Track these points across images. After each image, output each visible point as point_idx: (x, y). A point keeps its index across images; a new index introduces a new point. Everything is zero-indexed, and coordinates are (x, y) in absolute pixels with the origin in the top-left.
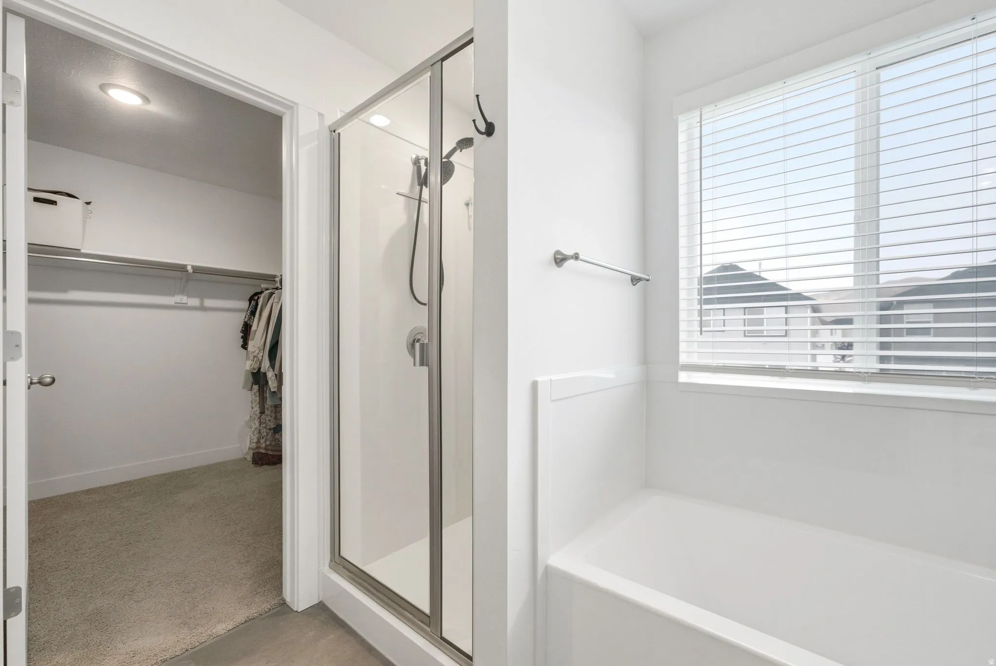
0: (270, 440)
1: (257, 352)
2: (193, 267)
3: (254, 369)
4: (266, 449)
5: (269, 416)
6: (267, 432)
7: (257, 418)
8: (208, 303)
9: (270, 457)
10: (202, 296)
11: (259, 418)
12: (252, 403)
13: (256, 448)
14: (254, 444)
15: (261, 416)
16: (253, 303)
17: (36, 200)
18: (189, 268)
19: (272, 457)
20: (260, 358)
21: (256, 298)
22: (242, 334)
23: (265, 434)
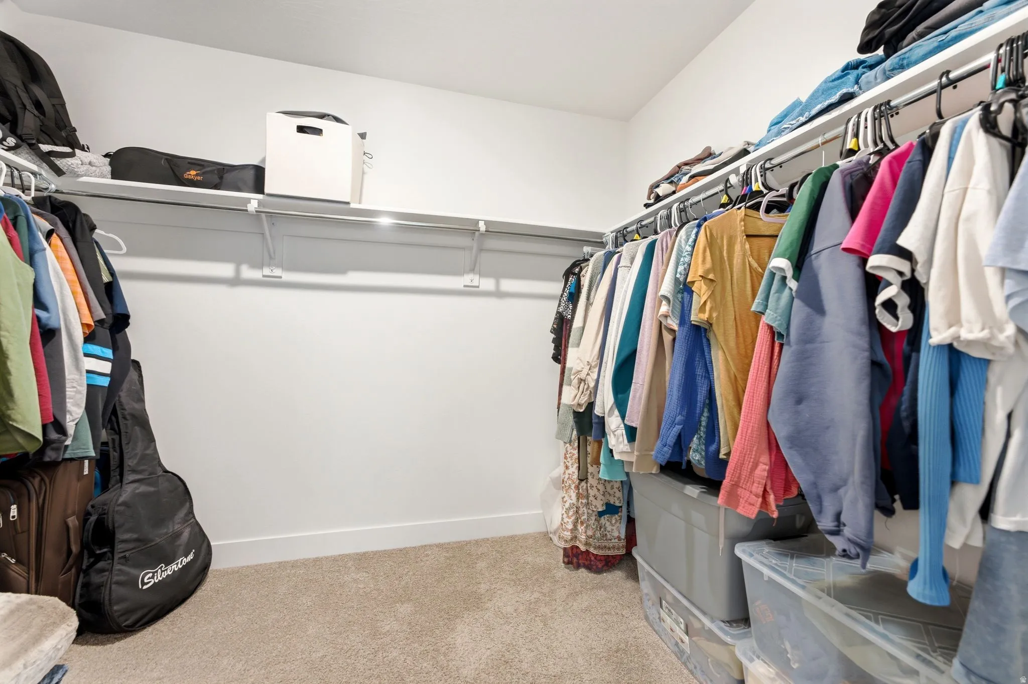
0: (593, 529)
1: (585, 371)
2: (487, 223)
3: (579, 405)
4: (587, 544)
5: (595, 489)
6: (588, 513)
7: (573, 486)
8: (507, 285)
9: (593, 558)
10: (497, 276)
11: (577, 487)
12: (566, 458)
13: (572, 539)
14: (569, 533)
15: (579, 484)
16: (572, 279)
17: (301, 129)
18: (482, 227)
19: (595, 558)
20: (592, 384)
21: (577, 270)
22: (553, 336)
23: (585, 517)
